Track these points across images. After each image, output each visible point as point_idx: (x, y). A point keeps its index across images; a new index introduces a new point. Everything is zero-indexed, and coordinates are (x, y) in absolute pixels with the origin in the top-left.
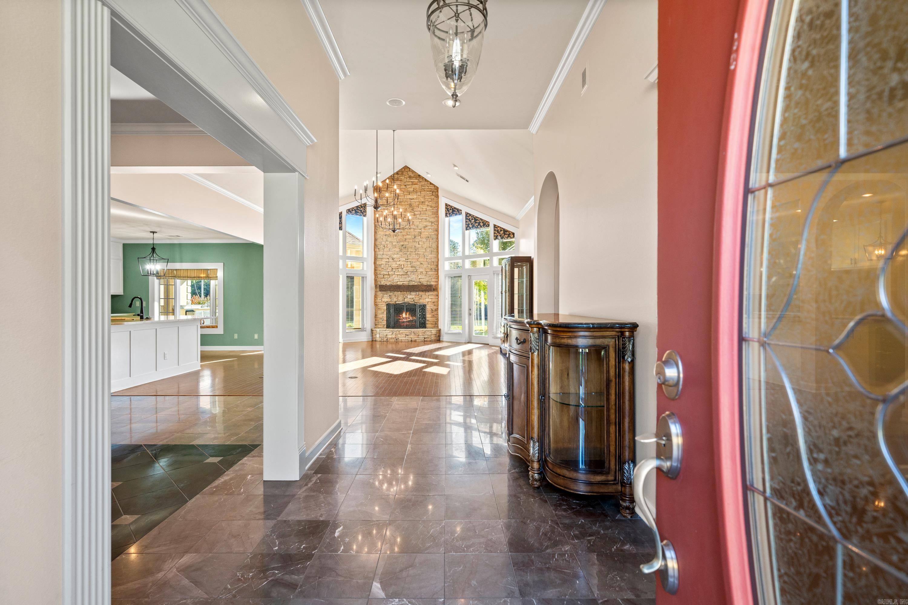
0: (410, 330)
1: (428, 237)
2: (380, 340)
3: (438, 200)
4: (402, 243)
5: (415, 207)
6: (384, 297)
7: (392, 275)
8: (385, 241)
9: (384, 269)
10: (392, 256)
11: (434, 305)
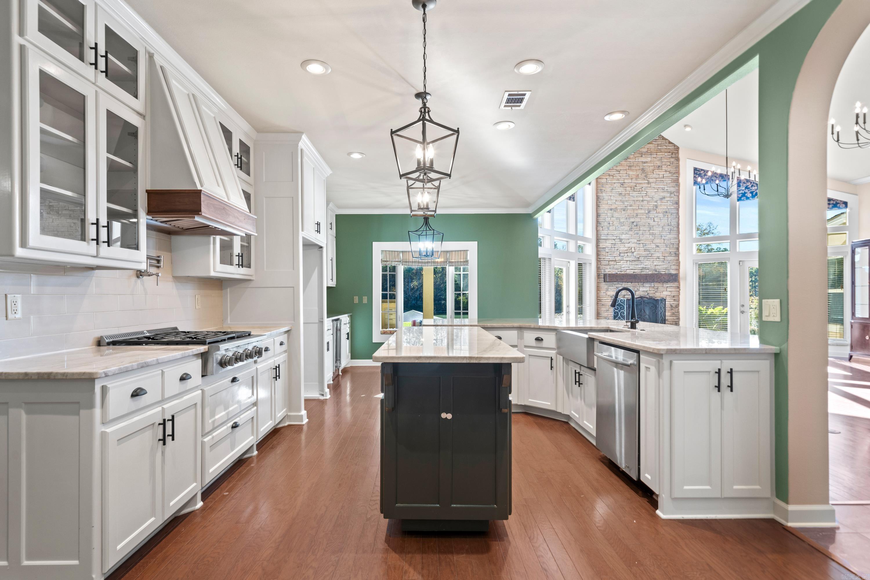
1: (666, 212)
3: (679, 163)
4: (632, 220)
5: (650, 173)
6: (609, 290)
7: (620, 261)
8: (610, 216)
9: (609, 253)
10: (619, 237)
11: (673, 300)
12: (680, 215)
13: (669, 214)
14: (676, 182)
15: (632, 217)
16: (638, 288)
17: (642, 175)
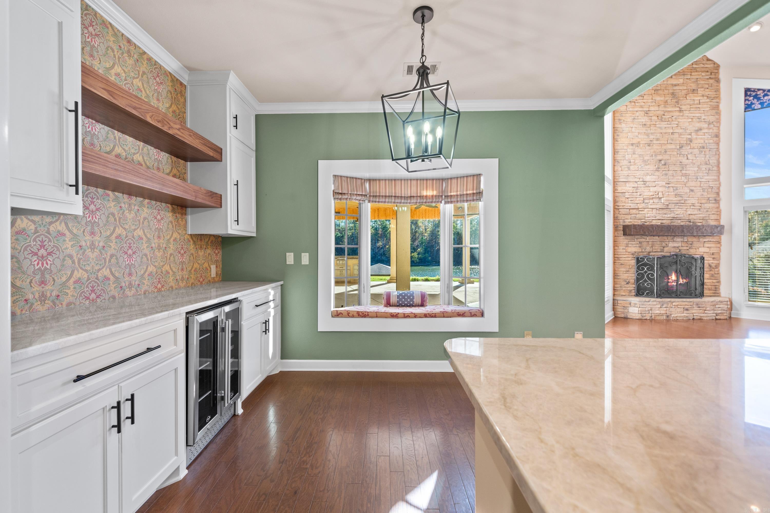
1: (703, 148)
2: (641, 317)
3: (719, 86)
4: (660, 157)
5: (682, 98)
6: (630, 245)
7: (643, 210)
8: (631, 153)
9: (630, 199)
10: (643, 179)
11: (713, 258)
12: (720, 151)
13: (706, 150)
14: (716, 109)
15: (659, 153)
17: (672, 101)
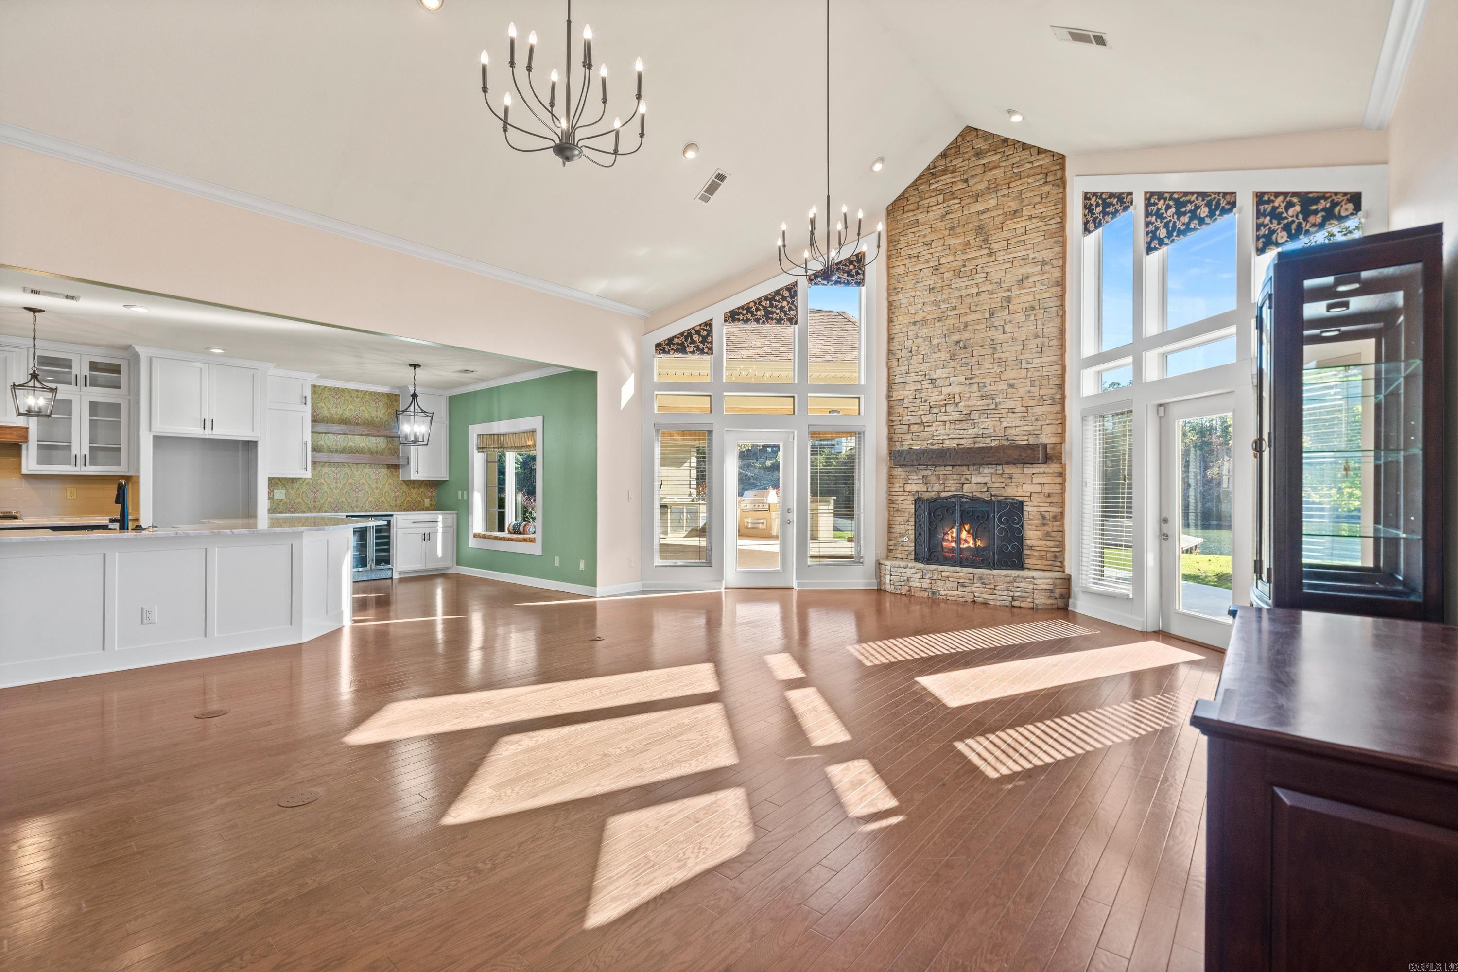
0: (970, 570)
2: (893, 591)
5: (994, 232)
6: (909, 481)
8: (912, 337)
9: (909, 409)
10: (930, 375)
11: (1050, 503)
13: (1038, 311)
15: (956, 330)
16: (967, 476)
17: (977, 240)
